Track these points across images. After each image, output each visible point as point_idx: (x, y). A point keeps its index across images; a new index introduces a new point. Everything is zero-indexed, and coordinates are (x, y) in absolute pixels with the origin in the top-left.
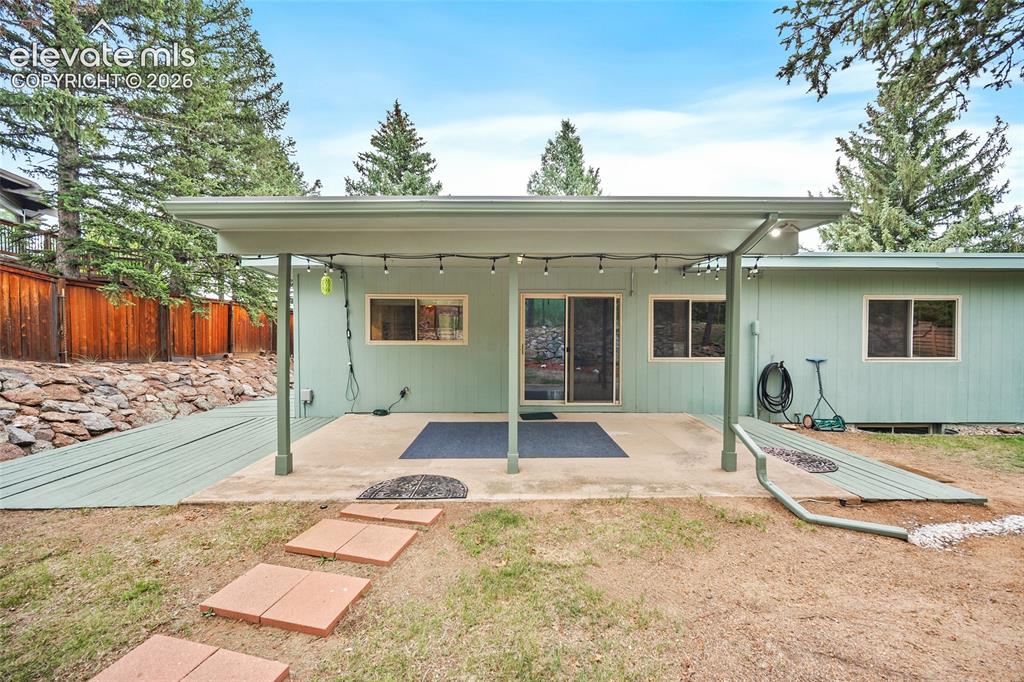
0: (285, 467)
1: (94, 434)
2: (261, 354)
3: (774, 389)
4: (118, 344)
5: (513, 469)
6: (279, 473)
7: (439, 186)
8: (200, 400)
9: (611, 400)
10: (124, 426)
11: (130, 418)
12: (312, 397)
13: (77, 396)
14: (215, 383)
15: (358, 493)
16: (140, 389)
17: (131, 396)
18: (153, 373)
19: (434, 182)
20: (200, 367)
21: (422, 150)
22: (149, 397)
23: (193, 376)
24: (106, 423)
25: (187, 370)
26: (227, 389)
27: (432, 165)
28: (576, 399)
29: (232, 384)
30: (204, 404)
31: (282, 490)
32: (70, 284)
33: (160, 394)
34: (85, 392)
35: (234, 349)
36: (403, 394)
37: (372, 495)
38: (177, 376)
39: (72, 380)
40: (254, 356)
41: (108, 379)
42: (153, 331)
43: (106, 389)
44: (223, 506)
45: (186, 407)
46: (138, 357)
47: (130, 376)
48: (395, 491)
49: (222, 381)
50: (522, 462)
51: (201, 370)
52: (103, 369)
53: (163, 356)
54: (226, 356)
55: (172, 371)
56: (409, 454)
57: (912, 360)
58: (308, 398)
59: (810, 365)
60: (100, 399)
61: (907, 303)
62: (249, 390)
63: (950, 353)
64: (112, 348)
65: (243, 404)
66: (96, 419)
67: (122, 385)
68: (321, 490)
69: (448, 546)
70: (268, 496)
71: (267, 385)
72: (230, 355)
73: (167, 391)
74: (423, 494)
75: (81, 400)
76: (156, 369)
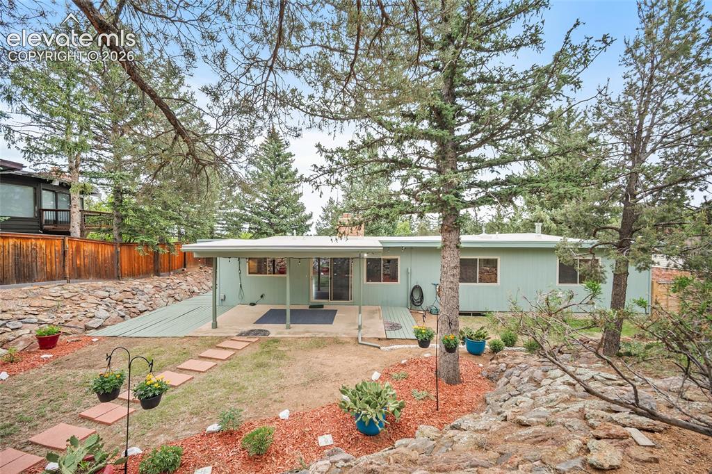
0: (215, 326)
1: (141, 312)
2: (201, 268)
3: (416, 296)
4: (139, 270)
5: (288, 328)
6: (213, 328)
7: (296, 171)
8: (176, 296)
9: (348, 300)
10: (150, 309)
11: (152, 305)
12: (225, 298)
13: (132, 297)
14: (181, 287)
15: (237, 334)
16: (152, 292)
17: (150, 295)
18: (156, 283)
19: (293, 169)
20: (174, 279)
21: (287, 151)
22: (157, 296)
23: (172, 284)
24: (144, 308)
25: (169, 281)
26: (187, 290)
27: (293, 158)
28: (334, 299)
29: (189, 287)
30: (178, 298)
31: (214, 333)
32: (122, 245)
33: (160, 294)
34: (134, 295)
35: (187, 266)
36: (262, 297)
37: (241, 335)
38: (165, 285)
39: (130, 290)
40: (197, 269)
41: (141, 288)
42: (152, 261)
43: (141, 293)
44: (198, 337)
45: (171, 300)
46: (146, 274)
47: (147, 286)
48: (248, 334)
49: (184, 286)
50: (292, 325)
51: (175, 280)
52: (136, 283)
53: (157, 273)
54: (183, 270)
55: (162, 281)
56: (258, 322)
57: (478, 284)
58: (223, 298)
59: (434, 286)
60: (140, 297)
61: (476, 259)
62: (196, 290)
63: (496, 281)
64: (136, 271)
65: (195, 297)
66: (141, 306)
67: (146, 290)
68: (225, 333)
69: (257, 347)
70: (210, 335)
71: (204, 286)
72: (185, 269)
73: (163, 292)
74: (256, 335)
75: (134, 298)
76: (156, 280)
